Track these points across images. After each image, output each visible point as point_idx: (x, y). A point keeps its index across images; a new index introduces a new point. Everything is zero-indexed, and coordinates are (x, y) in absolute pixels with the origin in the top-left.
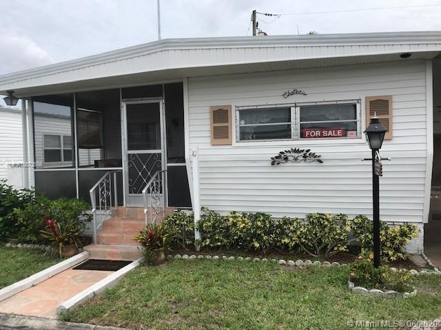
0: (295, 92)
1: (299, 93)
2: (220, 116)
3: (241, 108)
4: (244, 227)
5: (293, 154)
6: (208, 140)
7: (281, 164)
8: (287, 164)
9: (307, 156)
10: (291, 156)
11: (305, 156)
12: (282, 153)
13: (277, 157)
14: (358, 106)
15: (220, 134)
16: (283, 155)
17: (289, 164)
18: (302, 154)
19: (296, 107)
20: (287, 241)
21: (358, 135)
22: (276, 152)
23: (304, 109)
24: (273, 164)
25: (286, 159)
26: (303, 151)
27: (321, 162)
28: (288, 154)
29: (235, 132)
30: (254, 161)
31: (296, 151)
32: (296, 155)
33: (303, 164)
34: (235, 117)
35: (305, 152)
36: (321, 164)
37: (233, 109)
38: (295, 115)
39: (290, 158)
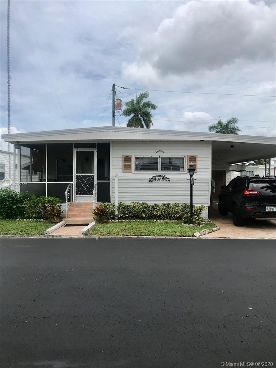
0: (160, 151)
1: (161, 151)
2: (127, 159)
3: (136, 157)
4: (138, 208)
5: (158, 177)
6: (121, 170)
7: (153, 182)
8: (155, 182)
9: (164, 178)
10: (157, 178)
11: (163, 178)
12: (154, 177)
13: (151, 179)
14: (184, 158)
15: (127, 167)
16: (154, 178)
17: (156, 181)
18: (162, 177)
19: (160, 157)
20: (156, 213)
21: (184, 170)
22: (151, 176)
23: (163, 159)
24: (150, 181)
25: (155, 179)
26: (162, 176)
27: (169, 181)
28: (156, 177)
29: (133, 167)
30: (142, 180)
31: (160, 176)
32: (160, 178)
33: (162, 181)
34: (133, 160)
35: (163, 176)
36: (170, 182)
37: (133, 157)
38: (160, 161)
39: (157, 179)
